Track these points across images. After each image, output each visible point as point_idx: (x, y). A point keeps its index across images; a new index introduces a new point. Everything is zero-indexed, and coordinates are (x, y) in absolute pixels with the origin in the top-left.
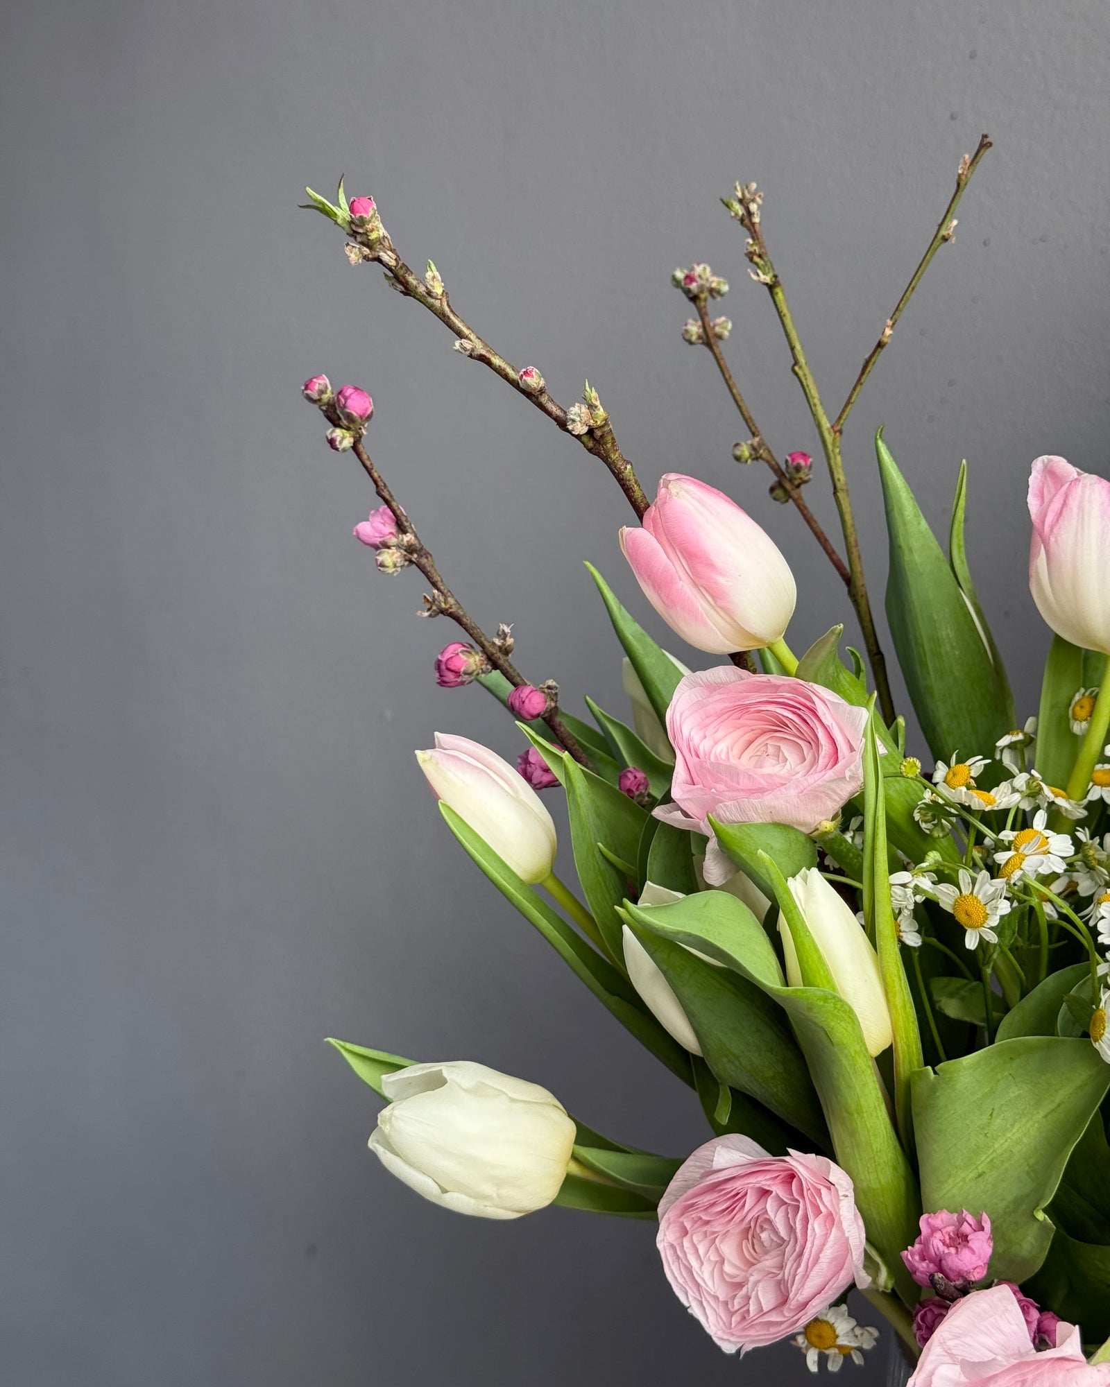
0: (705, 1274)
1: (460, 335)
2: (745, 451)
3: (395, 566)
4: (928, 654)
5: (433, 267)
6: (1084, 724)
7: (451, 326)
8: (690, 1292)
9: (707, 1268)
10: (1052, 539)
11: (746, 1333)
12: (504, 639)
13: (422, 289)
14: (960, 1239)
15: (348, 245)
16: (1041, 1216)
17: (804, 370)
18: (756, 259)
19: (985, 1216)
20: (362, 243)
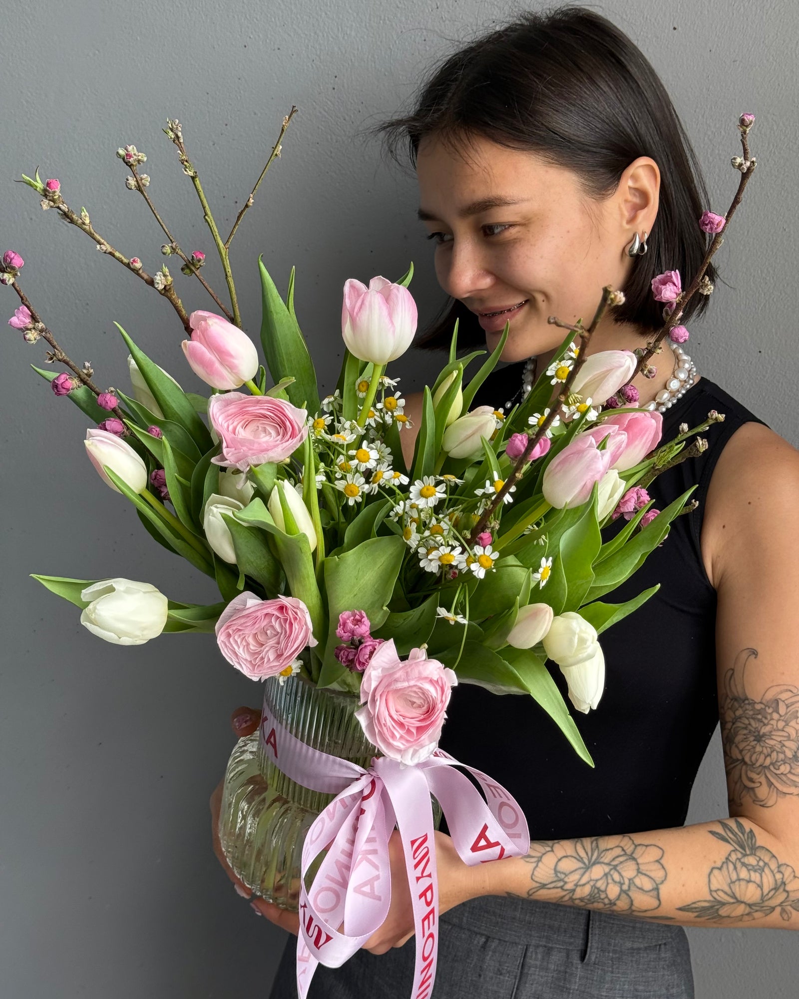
0: (241, 651)
1: (100, 244)
2: (168, 249)
3: (35, 339)
4: (285, 360)
5: (85, 210)
6: (364, 394)
7: (94, 239)
8: (233, 659)
9: (241, 649)
10: (358, 319)
11: (261, 672)
12: (88, 370)
13: (80, 221)
14: (358, 622)
15: (42, 201)
16: (385, 608)
17: (210, 218)
18: (185, 163)
19: (363, 612)
20: (49, 200)
